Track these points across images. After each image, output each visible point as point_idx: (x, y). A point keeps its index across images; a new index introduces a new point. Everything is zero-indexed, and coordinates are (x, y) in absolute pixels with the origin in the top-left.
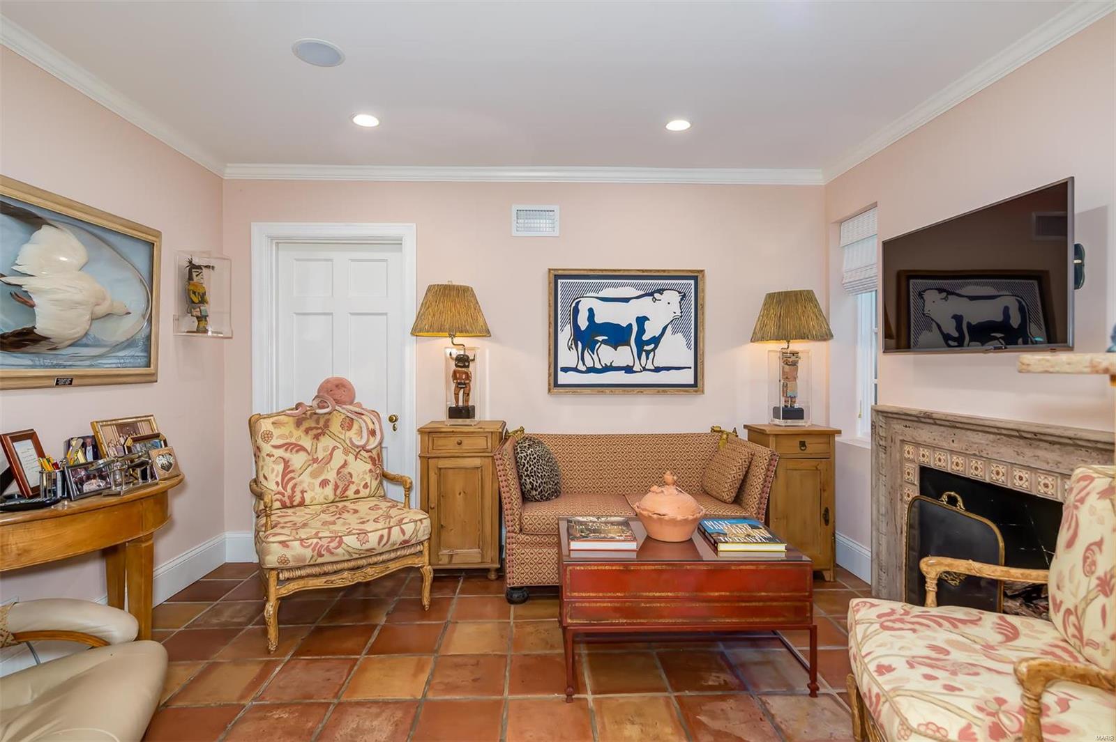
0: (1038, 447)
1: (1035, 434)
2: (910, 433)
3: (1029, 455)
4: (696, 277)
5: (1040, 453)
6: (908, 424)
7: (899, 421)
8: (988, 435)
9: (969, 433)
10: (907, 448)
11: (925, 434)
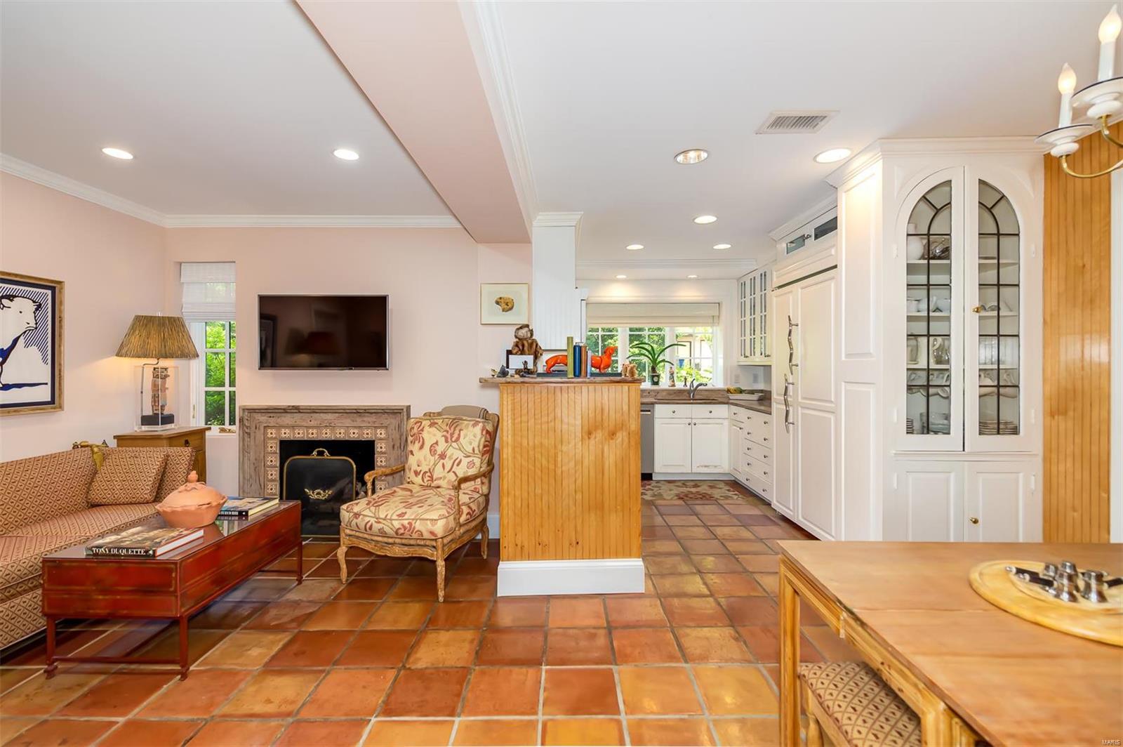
0: (364, 416)
1: (365, 410)
2: (272, 422)
3: (359, 422)
4: (54, 287)
5: (365, 419)
6: (272, 415)
7: (264, 414)
8: (334, 414)
9: (322, 415)
10: (269, 431)
11: (287, 419)
